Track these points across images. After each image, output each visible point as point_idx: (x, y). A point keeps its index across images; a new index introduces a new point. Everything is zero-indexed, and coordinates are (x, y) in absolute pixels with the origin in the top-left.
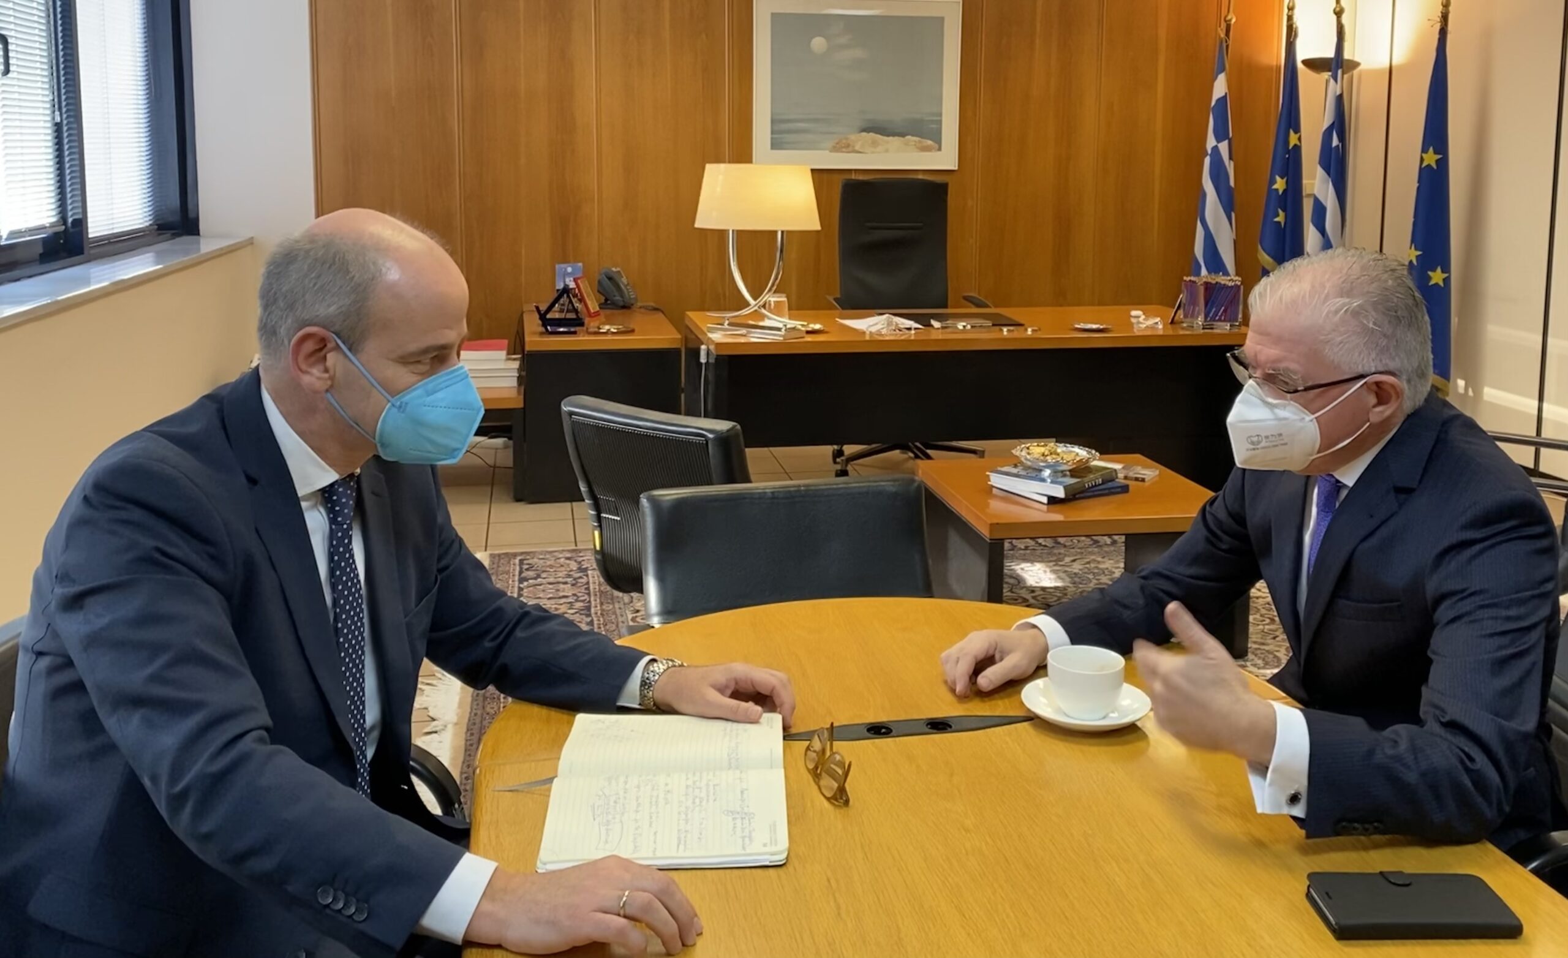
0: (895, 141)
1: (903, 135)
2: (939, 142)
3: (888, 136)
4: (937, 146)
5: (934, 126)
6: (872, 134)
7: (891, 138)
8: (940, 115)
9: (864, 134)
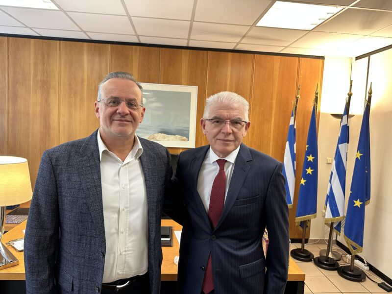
0: (172, 137)
1: (174, 134)
2: (188, 137)
3: (169, 134)
4: (187, 139)
5: (186, 132)
6: (163, 134)
7: (170, 136)
8: (189, 128)
9: (160, 134)
